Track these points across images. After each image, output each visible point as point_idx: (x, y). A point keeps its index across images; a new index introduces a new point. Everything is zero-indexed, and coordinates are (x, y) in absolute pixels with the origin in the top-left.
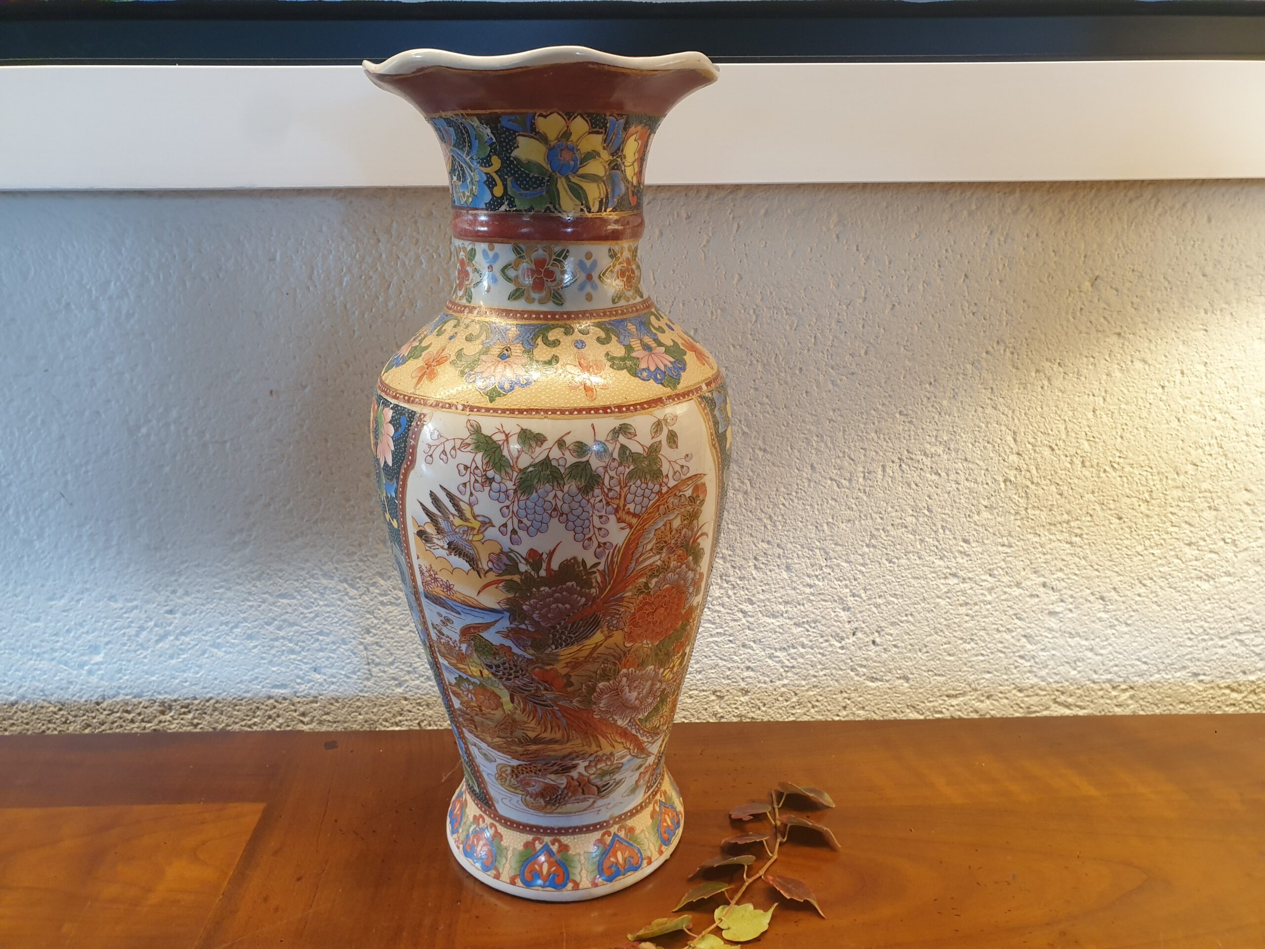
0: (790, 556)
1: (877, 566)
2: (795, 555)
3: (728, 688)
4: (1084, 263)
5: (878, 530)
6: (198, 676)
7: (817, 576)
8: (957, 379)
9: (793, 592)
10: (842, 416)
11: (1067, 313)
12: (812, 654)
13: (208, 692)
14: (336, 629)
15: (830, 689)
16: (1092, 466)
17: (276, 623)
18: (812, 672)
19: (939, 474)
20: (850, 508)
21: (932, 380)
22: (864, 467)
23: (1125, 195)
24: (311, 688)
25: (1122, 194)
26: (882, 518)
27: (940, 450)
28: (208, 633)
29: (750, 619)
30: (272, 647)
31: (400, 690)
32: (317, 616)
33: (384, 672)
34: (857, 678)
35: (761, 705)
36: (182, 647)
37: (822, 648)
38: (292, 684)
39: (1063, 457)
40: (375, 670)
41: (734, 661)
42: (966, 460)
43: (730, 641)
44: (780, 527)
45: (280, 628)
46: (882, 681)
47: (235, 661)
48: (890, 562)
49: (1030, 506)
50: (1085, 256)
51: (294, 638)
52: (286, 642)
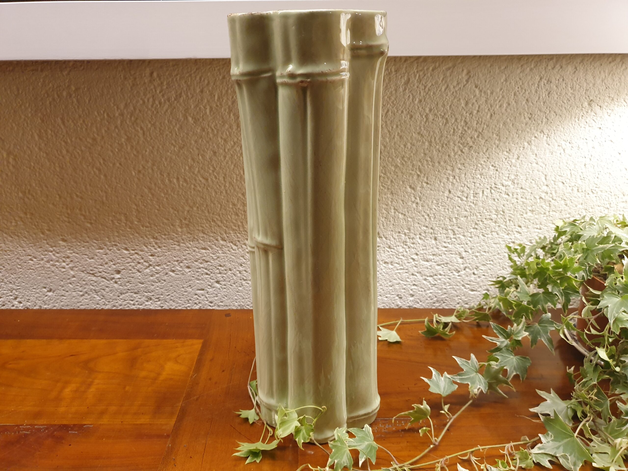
0: (436, 233)
1: (477, 238)
2: (439, 233)
3: (404, 294)
4: (585, 93)
5: (478, 221)
6: (163, 285)
7: (448, 243)
8: (520, 150)
9: (437, 250)
10: (465, 167)
11: (575, 118)
12: (445, 278)
13: (168, 292)
14: (227, 264)
15: (452, 294)
16: (582, 192)
17: (199, 261)
18: (444, 287)
19: (509, 195)
20: (466, 211)
21: (508, 150)
22: (474, 191)
23: (608, 60)
24: (214, 290)
25: (606, 59)
26: (481, 216)
27: (510, 183)
28: (168, 266)
29: (416, 262)
30: (198, 272)
32: (218, 257)
33: (248, 283)
34: (465, 290)
35: (419, 301)
36: (156, 271)
37: (449, 276)
38: (206, 289)
39: (568, 187)
40: (244, 282)
41: (407, 281)
42: (522, 188)
43: (406, 272)
44: (432, 220)
45: (201, 263)
46: (476, 291)
47: (180, 278)
48: (484, 236)
49: (551, 210)
50: (586, 90)
51: (208, 268)
52: (204, 270)
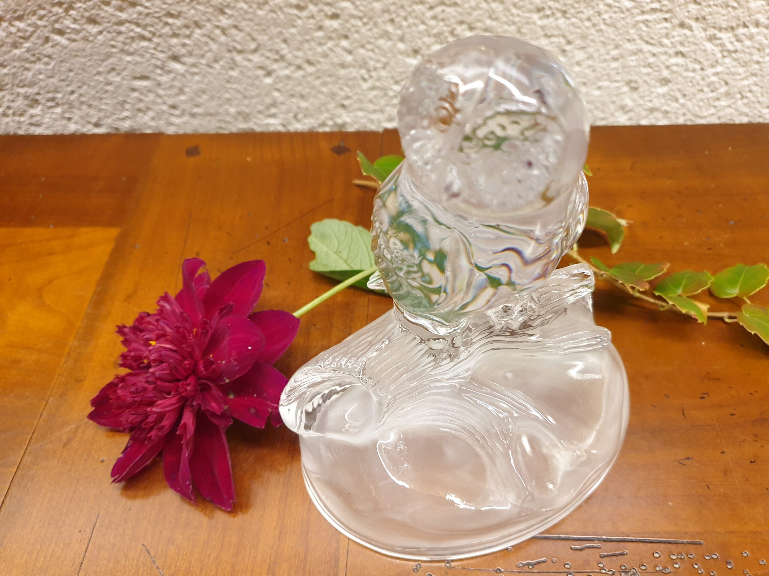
3: (646, 78)
6: (50, 67)
13: (68, 86)
14: (185, 9)
24: (174, 79)
28: (41, 18)
30: (120, 33)
31: (268, 81)
33: (250, 60)
36: (20, 34)
38: (153, 76)
40: (238, 58)
41: (662, 45)
45: (121, 9)
47: (84, 50)
51: (140, 21)
52: (133, 27)
